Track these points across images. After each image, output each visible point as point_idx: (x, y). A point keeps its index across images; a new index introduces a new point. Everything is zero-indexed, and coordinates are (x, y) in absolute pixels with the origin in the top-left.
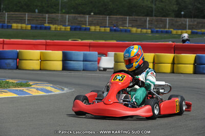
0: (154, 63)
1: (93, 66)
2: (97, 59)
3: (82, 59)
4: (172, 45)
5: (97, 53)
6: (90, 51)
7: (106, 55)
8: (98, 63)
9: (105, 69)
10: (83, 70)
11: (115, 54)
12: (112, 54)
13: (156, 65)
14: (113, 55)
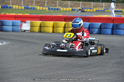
0: (53, 27)
1: (17, 29)
2: (20, 25)
3: (11, 25)
4: (63, 16)
5: (20, 21)
6: (15, 20)
7: (25, 22)
8: (21, 27)
9: (25, 31)
10: (12, 31)
11: (31, 22)
12: (28, 22)
13: (54, 28)
14: (30, 22)
